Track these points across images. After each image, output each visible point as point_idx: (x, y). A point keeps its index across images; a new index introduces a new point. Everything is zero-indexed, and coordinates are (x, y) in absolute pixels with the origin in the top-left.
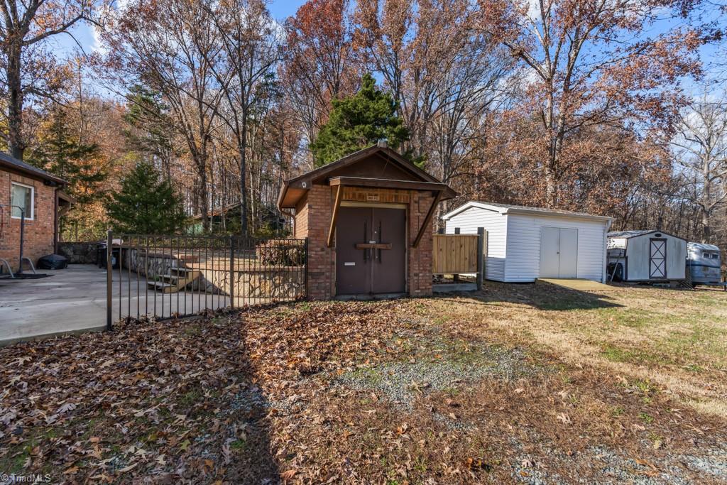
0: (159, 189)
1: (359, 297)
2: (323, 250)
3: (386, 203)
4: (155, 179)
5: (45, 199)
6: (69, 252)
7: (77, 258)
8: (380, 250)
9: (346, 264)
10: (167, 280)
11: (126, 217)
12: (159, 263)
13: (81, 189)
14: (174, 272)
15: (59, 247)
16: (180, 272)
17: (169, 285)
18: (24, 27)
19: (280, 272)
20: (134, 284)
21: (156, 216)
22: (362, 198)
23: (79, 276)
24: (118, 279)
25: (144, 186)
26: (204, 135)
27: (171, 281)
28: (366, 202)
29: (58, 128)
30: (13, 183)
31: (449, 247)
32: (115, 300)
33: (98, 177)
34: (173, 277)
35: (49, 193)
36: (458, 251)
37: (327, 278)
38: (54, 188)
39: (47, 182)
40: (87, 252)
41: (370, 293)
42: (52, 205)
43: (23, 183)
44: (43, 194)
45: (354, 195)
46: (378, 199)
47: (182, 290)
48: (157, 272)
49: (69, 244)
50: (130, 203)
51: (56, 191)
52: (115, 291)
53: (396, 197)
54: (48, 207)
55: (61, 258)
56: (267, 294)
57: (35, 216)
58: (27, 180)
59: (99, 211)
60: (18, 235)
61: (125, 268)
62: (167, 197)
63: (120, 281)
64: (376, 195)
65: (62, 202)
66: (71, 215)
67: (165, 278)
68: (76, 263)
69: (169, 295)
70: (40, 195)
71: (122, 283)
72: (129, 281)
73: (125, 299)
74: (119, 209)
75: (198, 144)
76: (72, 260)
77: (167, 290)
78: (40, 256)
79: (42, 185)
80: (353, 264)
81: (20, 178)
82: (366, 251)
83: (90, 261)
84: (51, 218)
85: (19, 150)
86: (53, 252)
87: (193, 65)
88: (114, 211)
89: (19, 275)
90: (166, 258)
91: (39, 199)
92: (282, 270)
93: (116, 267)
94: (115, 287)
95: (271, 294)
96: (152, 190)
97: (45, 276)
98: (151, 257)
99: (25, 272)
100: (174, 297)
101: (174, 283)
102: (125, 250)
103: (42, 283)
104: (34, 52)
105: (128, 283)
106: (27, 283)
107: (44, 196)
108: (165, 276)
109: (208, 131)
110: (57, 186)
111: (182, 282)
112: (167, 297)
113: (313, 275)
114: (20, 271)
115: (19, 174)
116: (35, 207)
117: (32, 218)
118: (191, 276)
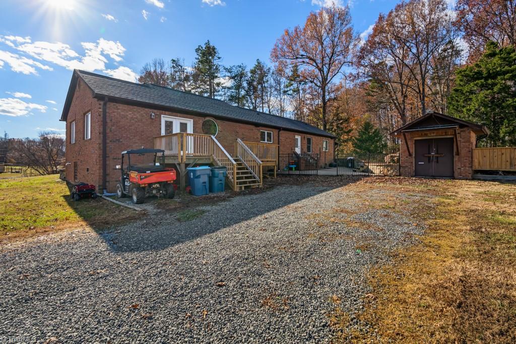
0: (374, 133)
1: (426, 177)
2: (407, 157)
3: (440, 136)
4: (371, 129)
6: (338, 162)
7: (341, 165)
8: (437, 157)
9: (419, 163)
11: (360, 147)
15: (335, 160)
18: (326, 79)
19: (390, 166)
22: (426, 135)
25: (367, 133)
26: (403, 95)
28: (428, 136)
30: (322, 140)
31: (491, 155)
33: (349, 131)
35: (332, 141)
36: (500, 157)
37: (409, 168)
39: (332, 138)
40: (344, 162)
41: (434, 176)
43: (325, 140)
45: (422, 134)
46: (435, 134)
49: (338, 159)
50: (361, 141)
51: (334, 140)
53: (446, 132)
54: (332, 146)
55: (336, 164)
57: (329, 150)
58: (327, 138)
60: (324, 156)
64: (434, 133)
65: (336, 144)
70: (330, 143)
74: (357, 144)
78: (330, 162)
79: (330, 139)
80: (423, 163)
81: (324, 138)
82: (429, 157)
84: (333, 150)
85: (325, 126)
86: (333, 162)
88: (355, 145)
89: (325, 168)
96: (370, 134)
113: (403, 167)
116: (329, 147)
118: (365, 167)
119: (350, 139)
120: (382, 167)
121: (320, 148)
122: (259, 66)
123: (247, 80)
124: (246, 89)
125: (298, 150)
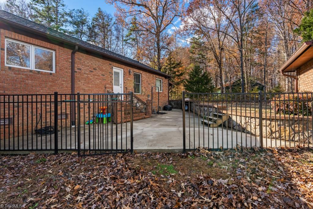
0: (203, 75)
4: (201, 72)
5: (165, 84)
6: (173, 104)
10: (210, 120)
11: (191, 89)
12: (206, 109)
13: (176, 80)
14: (215, 116)
15: (170, 102)
16: (219, 115)
17: (212, 123)
18: (160, 27)
19: (300, 121)
20: (196, 120)
21: (202, 88)
23: (175, 114)
24: (188, 116)
25: (197, 75)
26: (220, 48)
27: (213, 120)
29: (170, 59)
30: (156, 78)
32: (187, 129)
33: (181, 74)
34: (214, 118)
35: (166, 81)
38: (168, 79)
39: (166, 77)
40: (178, 104)
42: (167, 86)
43: (159, 78)
44: (165, 82)
47: (220, 126)
48: (205, 114)
49: (173, 101)
50: (192, 83)
51: (168, 80)
52: (187, 124)
54: (166, 87)
55: (170, 106)
56: (287, 138)
57: (163, 90)
58: (160, 77)
59: (182, 88)
61: (191, 111)
62: (206, 79)
63: (189, 118)
65: (170, 85)
66: (174, 90)
67: (210, 118)
68: (175, 108)
69: (212, 128)
70: (164, 82)
71: (190, 119)
72: (194, 118)
73: (192, 129)
74: (188, 86)
75: (218, 54)
76: (174, 107)
77: (211, 126)
78: (164, 105)
79: (164, 78)
81: (158, 77)
83: (179, 107)
84: (167, 91)
85: (160, 69)
86: (168, 104)
87: (215, 17)
89: (158, 113)
90: (209, 107)
91: (164, 84)
92: (302, 119)
93: (187, 111)
94: (187, 121)
95: (291, 138)
96: (200, 76)
97: (165, 113)
98: (202, 106)
99: (160, 112)
100: (215, 130)
101: (215, 122)
102: (191, 103)
103: (163, 117)
104: (163, 34)
105: (193, 119)
106: (159, 116)
107: (165, 83)
108: (210, 117)
109: (222, 46)
110: (168, 78)
111: (220, 122)
112: (211, 130)
114: (158, 111)
115: (158, 75)
116: (163, 87)
117: (162, 91)
118: (225, 118)
119: (182, 81)
120: (273, 123)
121: (152, 87)
122: (100, 14)
123: (88, 26)
124: (88, 34)
125: (118, 89)
